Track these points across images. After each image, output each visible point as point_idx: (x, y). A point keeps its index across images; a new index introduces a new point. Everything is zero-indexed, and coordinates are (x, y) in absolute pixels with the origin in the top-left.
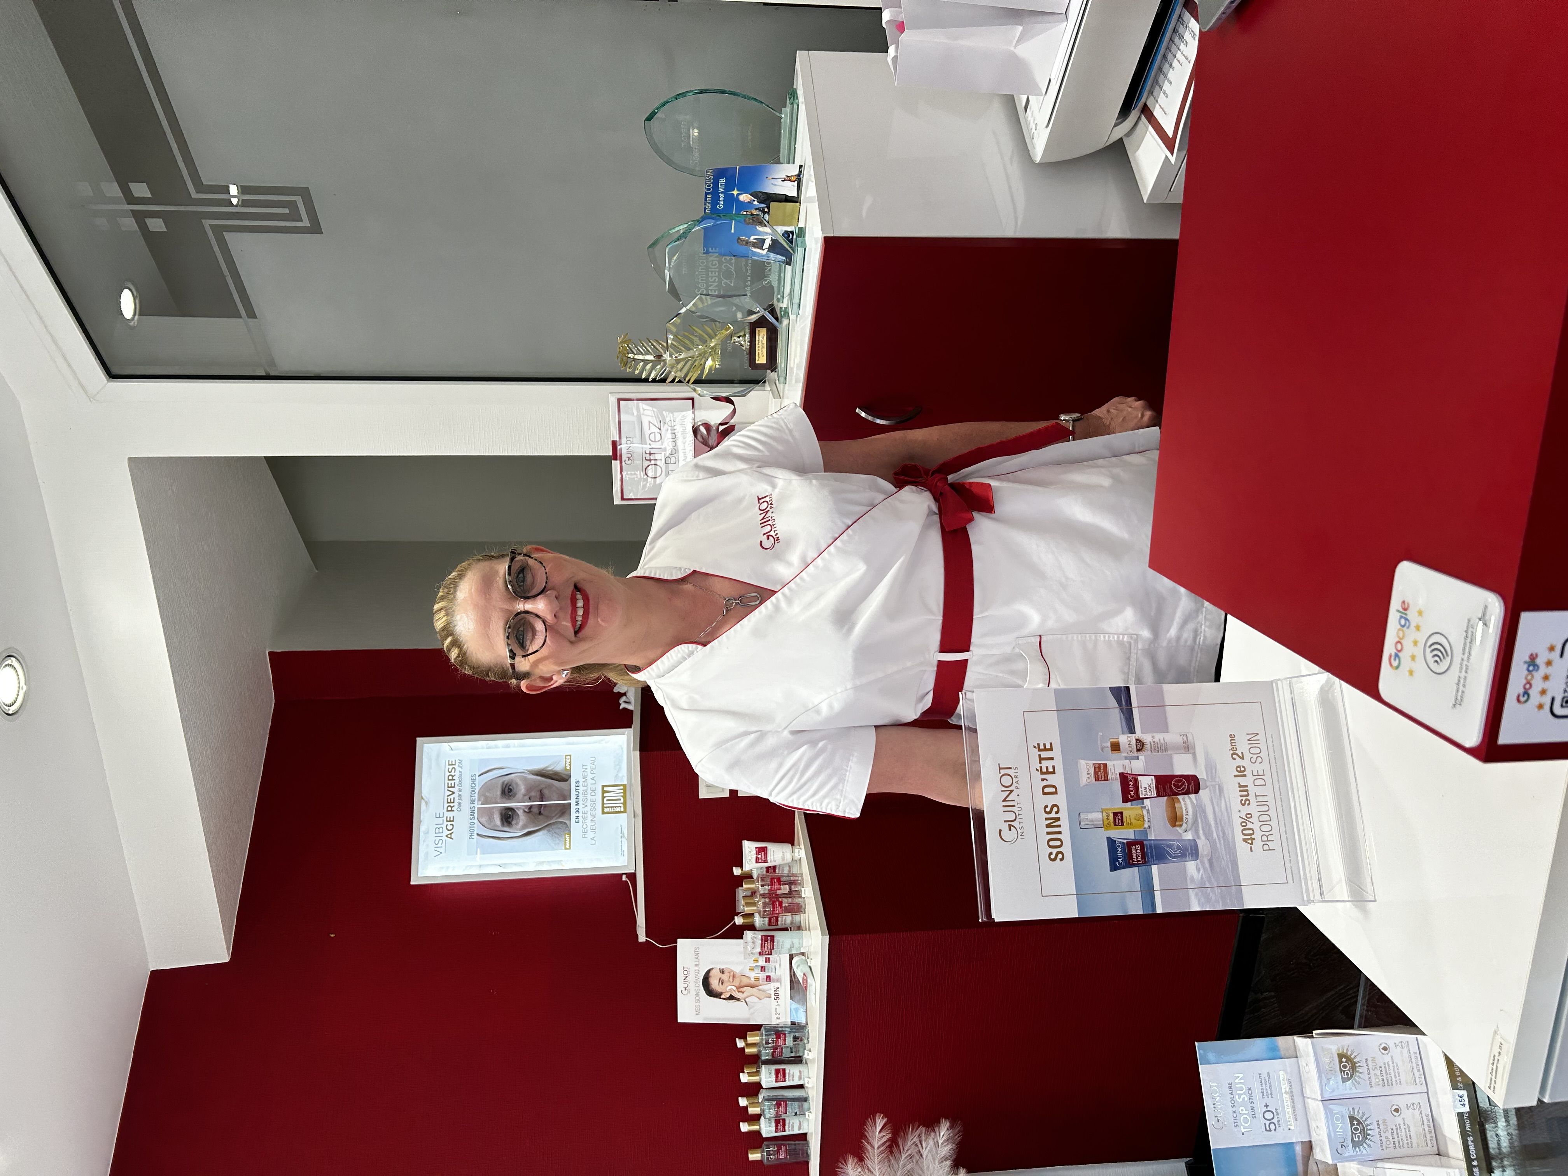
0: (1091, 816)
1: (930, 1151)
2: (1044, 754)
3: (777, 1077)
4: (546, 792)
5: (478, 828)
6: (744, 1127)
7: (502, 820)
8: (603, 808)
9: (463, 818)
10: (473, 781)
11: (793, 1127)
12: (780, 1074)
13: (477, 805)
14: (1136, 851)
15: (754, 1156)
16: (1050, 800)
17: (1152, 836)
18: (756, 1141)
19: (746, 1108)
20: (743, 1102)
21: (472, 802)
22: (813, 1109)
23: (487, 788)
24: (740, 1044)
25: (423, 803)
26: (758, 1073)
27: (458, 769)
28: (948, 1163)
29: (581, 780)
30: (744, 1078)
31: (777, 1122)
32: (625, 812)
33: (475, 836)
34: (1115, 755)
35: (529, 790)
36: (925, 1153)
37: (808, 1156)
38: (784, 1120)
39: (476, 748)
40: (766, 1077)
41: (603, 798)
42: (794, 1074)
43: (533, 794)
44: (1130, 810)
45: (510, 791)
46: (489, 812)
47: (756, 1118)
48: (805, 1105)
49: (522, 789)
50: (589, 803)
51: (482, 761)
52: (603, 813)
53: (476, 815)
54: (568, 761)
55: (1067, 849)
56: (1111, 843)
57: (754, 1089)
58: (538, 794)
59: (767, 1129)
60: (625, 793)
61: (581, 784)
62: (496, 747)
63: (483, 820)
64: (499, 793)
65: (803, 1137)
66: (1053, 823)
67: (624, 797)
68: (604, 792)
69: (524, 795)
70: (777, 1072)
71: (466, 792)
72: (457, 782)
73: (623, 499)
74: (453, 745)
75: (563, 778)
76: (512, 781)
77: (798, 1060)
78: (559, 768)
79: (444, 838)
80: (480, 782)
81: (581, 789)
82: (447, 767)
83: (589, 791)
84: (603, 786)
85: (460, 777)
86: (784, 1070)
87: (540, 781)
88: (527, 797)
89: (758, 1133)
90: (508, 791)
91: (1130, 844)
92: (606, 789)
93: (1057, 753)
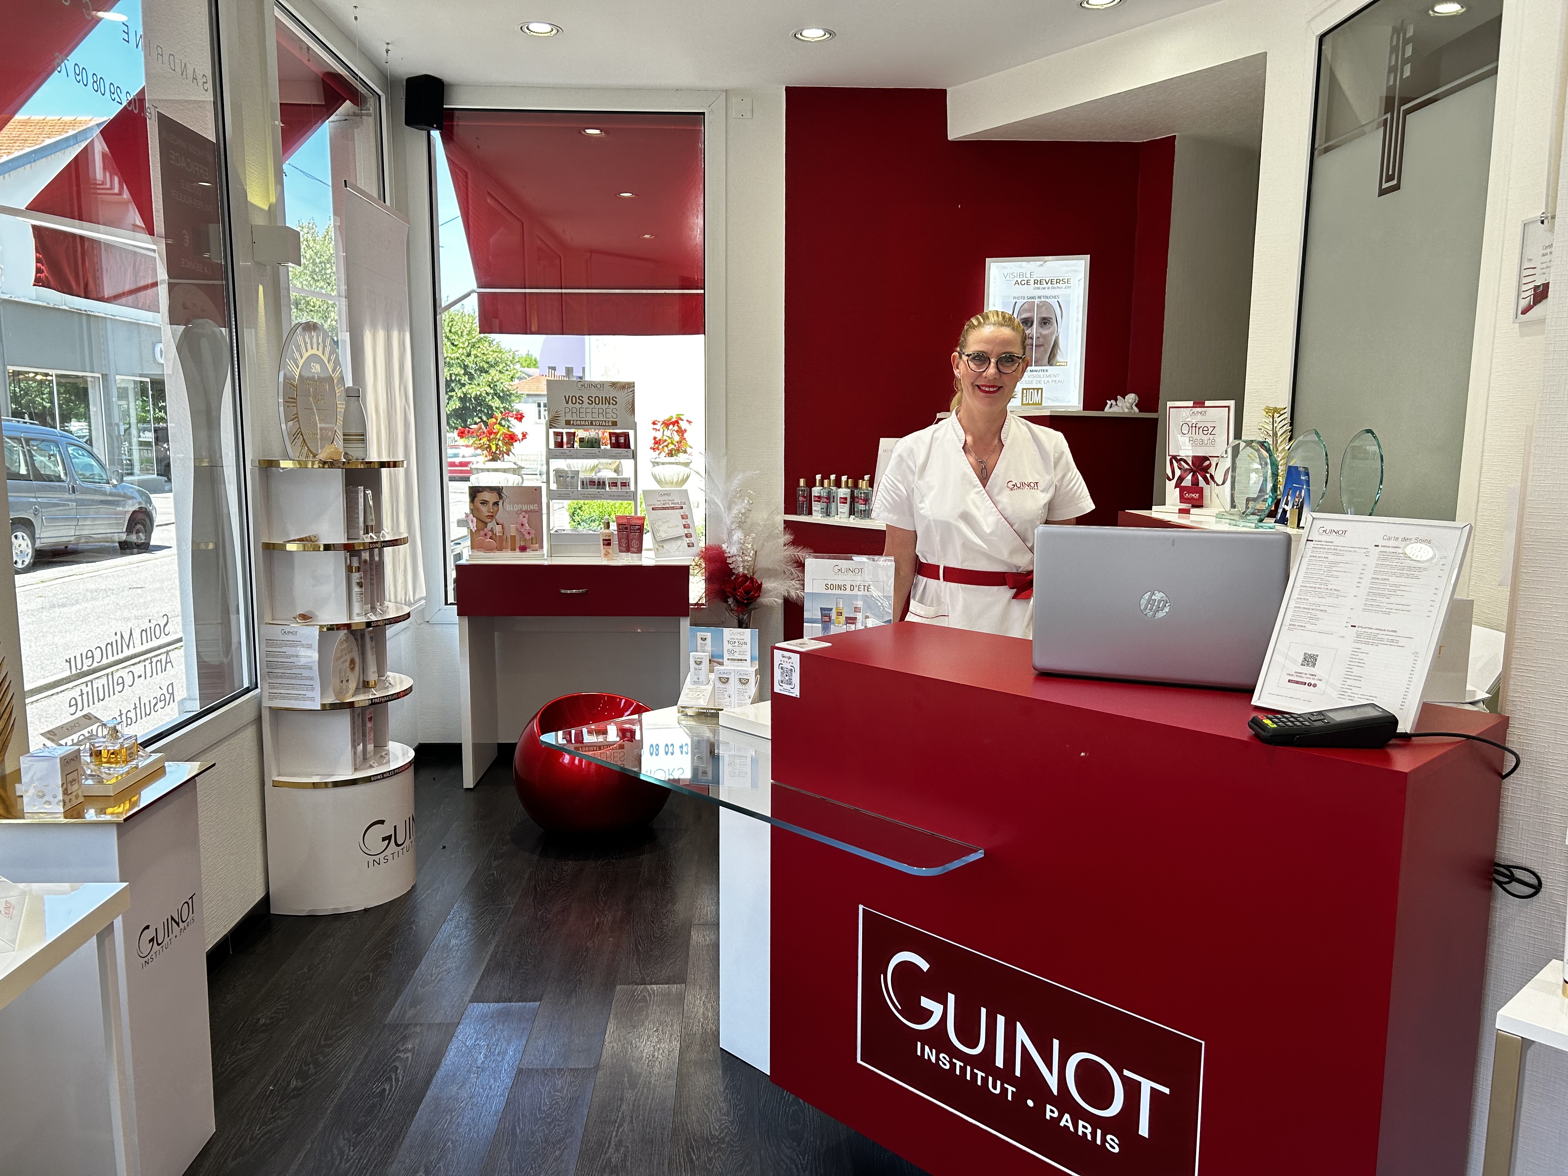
0: (841, 602)
1: (794, 585)
2: (866, 588)
3: (843, 498)
4: (1042, 349)
5: (1020, 302)
6: (818, 477)
7: (1025, 319)
8: (1026, 389)
9: (1029, 291)
10: (1055, 297)
11: (816, 507)
12: (844, 500)
13: (1037, 301)
14: (827, 619)
15: (802, 482)
16: (848, 587)
17: (832, 626)
18: (811, 484)
19: (829, 478)
20: (833, 477)
21: (1039, 297)
22: (823, 518)
23: (1049, 306)
24: (867, 477)
25: (1041, 263)
26: (847, 487)
27: (1064, 286)
28: (786, 595)
29: (1048, 374)
30: (844, 478)
31: (819, 497)
32: (1022, 404)
33: (1015, 300)
34: (864, 617)
35: (1044, 337)
36: (793, 582)
37: (800, 514)
38: (819, 501)
39: (1078, 298)
40: (843, 492)
41: (1034, 389)
42: (845, 509)
43: (1041, 339)
44: (842, 619)
45: (1045, 323)
46: (1031, 310)
47: (822, 485)
48: (825, 515)
49: (1045, 332)
50: (1031, 379)
51: (1068, 303)
52: (1023, 389)
53: (1030, 300)
54: (1063, 364)
55: (829, 591)
56: (831, 609)
57: (838, 484)
58: (1041, 343)
59: (816, 491)
60: (1036, 404)
61: (1045, 373)
62: (1078, 312)
63: (1026, 305)
64: (1044, 316)
65: (810, 513)
66: (840, 587)
67: (1033, 404)
68: (1038, 389)
69: (1041, 334)
70: (846, 499)
71: (1046, 292)
72: (1055, 286)
73: (1170, 408)
74: (1082, 282)
75: (1051, 361)
76: (1052, 325)
77: (852, 512)
78: (1059, 358)
79: (1016, 279)
80: (1053, 302)
81: (1041, 374)
82: (1066, 278)
83: (1039, 379)
84: (1042, 389)
85: (1058, 287)
86: (846, 503)
87: (1050, 344)
88: (1039, 335)
89: (815, 485)
90: (1045, 322)
91: (830, 617)
92: (1040, 391)
93: (866, 593)
